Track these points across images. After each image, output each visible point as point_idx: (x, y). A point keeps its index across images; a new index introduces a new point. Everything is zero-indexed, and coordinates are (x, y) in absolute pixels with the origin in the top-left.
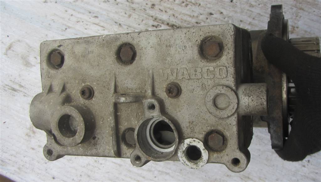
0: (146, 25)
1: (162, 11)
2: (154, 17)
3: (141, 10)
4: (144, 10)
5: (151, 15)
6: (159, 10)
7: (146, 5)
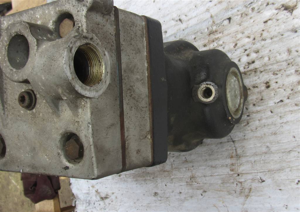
0: (260, 57)
1: (254, 87)
2: (258, 73)
3: (280, 70)
4: (275, 73)
5: (263, 73)
6: (257, 85)
7: (276, 81)
